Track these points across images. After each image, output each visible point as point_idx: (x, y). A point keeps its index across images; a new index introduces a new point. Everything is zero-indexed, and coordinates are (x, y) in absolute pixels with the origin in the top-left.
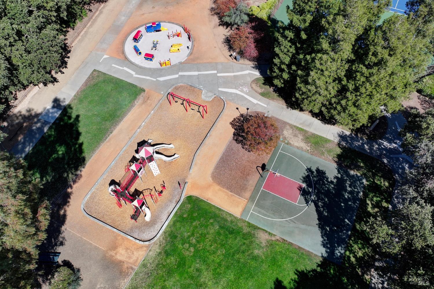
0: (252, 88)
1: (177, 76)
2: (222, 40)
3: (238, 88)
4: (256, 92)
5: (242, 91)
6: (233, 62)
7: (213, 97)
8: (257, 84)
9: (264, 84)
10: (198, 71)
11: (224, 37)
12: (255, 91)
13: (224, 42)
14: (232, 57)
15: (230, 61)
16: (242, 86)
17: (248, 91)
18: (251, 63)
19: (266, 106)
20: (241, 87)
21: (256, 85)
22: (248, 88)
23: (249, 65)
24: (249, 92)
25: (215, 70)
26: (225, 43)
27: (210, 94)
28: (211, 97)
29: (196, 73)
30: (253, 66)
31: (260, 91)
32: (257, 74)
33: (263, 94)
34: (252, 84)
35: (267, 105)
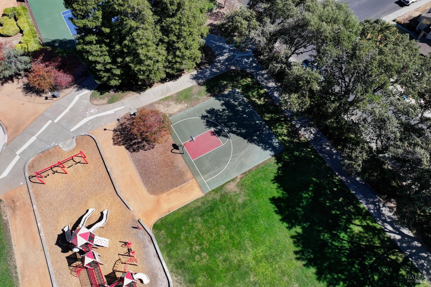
0: (96, 105)
1: (17, 158)
2: (22, 93)
3: (86, 115)
4: (103, 105)
5: (92, 114)
6: (55, 101)
7: (74, 141)
8: (97, 99)
9: (101, 94)
10: (33, 135)
11: (21, 90)
12: (101, 105)
13: (26, 94)
14: (48, 98)
15: (51, 103)
16: (87, 111)
17: (96, 110)
18: (71, 88)
19: (123, 107)
20: (87, 113)
22: (94, 108)
23: (71, 91)
24: (98, 110)
26: (28, 94)
27: (69, 141)
28: (72, 142)
29: (34, 139)
30: (76, 89)
31: (105, 101)
32: (86, 92)
33: (111, 102)
34: (93, 102)
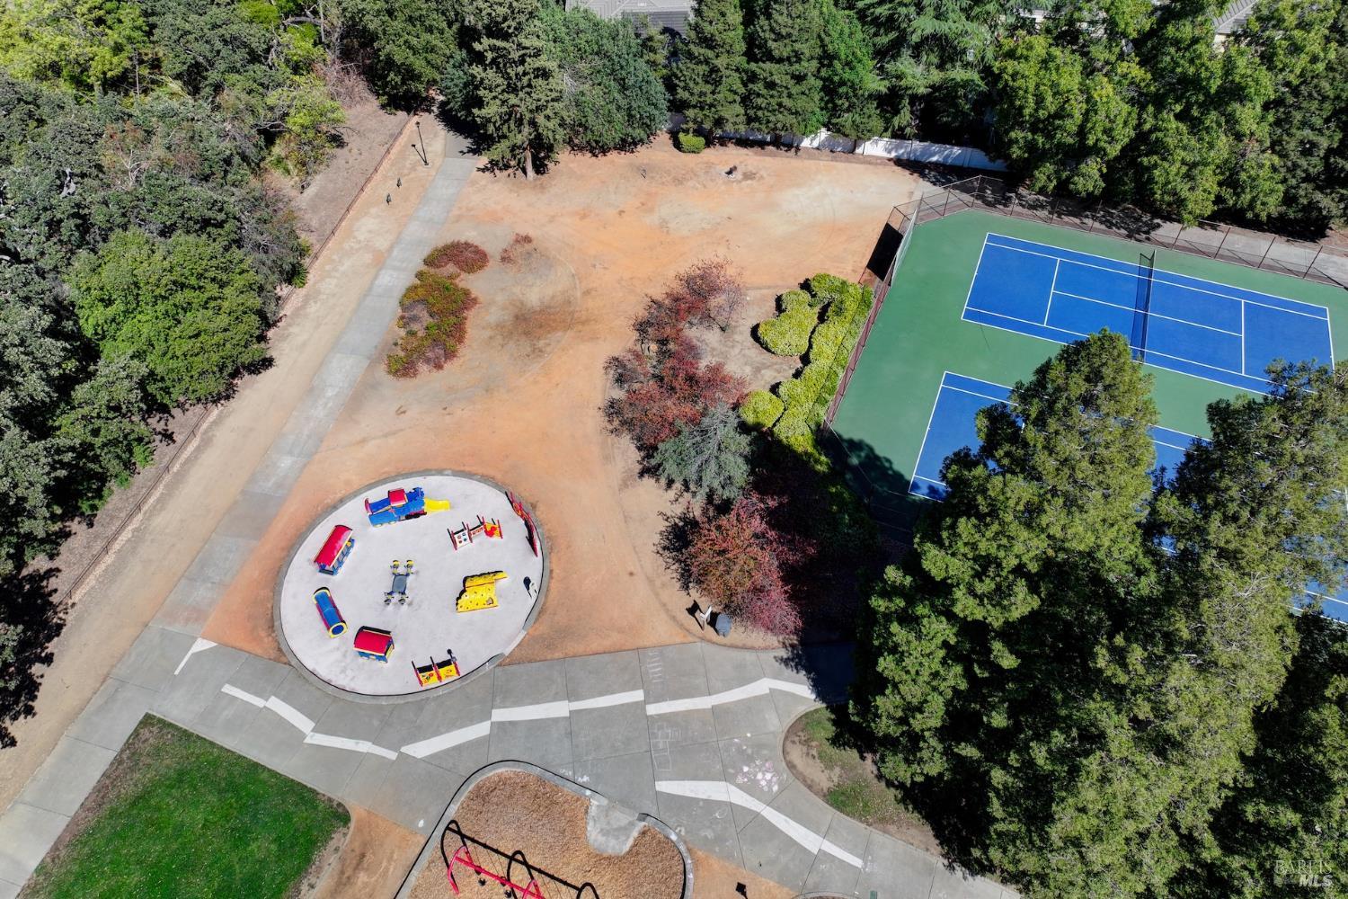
0: (791, 766)
1: (482, 729)
2: (657, 539)
3: (735, 775)
4: (810, 787)
5: (751, 788)
6: (703, 639)
7: (635, 834)
8: (810, 747)
9: (835, 741)
12: (804, 781)
13: (665, 548)
16: (749, 760)
17: (775, 788)
19: (858, 862)
20: (746, 769)
21: (805, 749)
22: (777, 772)
24: (781, 791)
25: (634, 688)
28: (625, 830)
29: (560, 709)
31: (825, 779)
33: (841, 799)
34: (789, 745)
35: (863, 857)
